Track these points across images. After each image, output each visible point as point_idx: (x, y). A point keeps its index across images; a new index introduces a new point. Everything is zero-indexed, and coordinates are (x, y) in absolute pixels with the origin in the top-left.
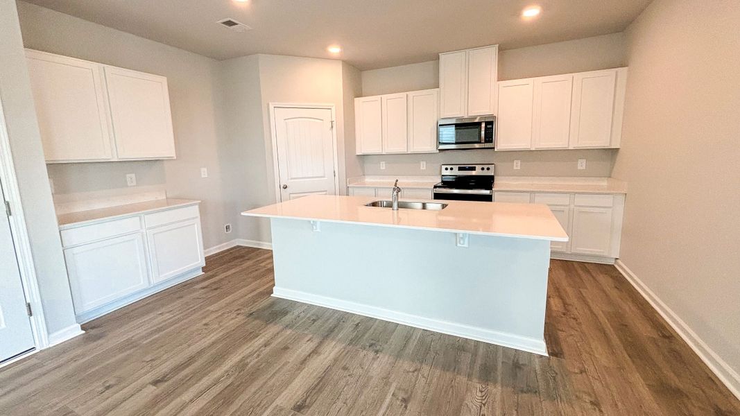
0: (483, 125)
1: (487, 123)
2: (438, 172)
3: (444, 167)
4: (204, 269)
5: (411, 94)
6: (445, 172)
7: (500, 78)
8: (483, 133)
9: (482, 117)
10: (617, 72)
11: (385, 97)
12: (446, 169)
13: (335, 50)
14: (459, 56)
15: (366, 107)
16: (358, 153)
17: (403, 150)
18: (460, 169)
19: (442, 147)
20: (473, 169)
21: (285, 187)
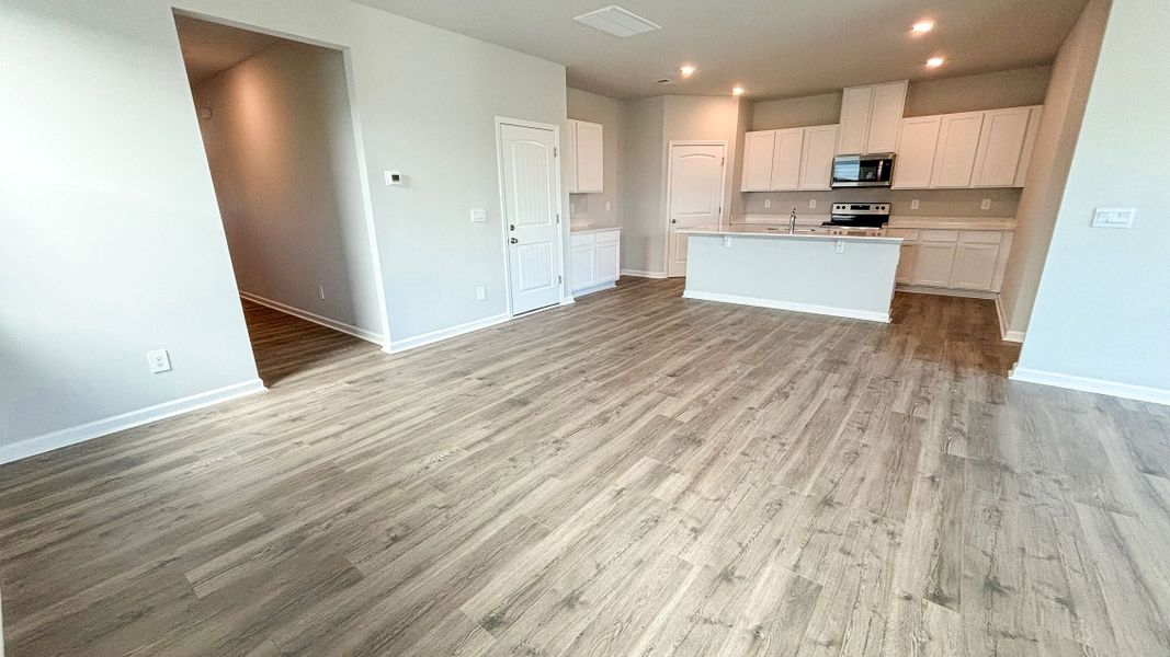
0: (881, 163)
1: (886, 161)
2: (829, 210)
3: (835, 206)
4: (617, 283)
5: (808, 129)
6: (835, 211)
7: (905, 116)
8: (880, 171)
9: (880, 155)
10: (1031, 110)
11: (779, 131)
12: (838, 208)
13: (738, 91)
14: (865, 92)
15: (759, 141)
16: (743, 190)
17: (792, 186)
18: (853, 208)
19: (835, 185)
20: (867, 208)
21: (674, 222)
